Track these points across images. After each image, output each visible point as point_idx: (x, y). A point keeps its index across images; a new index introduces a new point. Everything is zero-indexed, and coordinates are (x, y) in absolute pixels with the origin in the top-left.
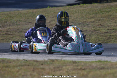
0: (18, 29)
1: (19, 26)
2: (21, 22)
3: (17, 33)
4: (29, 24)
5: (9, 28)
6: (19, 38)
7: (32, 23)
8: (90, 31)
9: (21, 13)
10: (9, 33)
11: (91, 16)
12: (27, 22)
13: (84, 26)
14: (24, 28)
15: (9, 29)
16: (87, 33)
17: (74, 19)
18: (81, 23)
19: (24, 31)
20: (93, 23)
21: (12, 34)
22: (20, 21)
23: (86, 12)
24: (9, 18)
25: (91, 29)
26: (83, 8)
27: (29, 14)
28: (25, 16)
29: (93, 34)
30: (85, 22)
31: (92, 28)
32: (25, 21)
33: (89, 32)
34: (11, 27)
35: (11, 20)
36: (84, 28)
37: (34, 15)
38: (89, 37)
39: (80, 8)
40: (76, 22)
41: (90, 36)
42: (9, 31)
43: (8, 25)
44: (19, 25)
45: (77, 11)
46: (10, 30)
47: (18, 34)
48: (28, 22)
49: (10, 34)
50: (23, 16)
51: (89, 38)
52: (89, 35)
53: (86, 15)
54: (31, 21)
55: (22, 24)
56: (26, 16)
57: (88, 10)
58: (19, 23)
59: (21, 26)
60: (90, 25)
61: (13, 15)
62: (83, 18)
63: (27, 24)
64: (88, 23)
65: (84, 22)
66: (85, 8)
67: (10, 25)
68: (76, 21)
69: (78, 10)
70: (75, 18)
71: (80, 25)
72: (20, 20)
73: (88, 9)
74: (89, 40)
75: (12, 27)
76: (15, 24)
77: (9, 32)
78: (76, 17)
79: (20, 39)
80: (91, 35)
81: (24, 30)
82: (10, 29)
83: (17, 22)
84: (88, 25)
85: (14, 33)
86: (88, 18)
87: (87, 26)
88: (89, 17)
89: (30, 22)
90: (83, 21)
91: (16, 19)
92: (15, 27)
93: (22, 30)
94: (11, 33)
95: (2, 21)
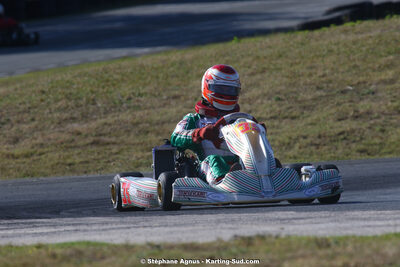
0: (136, 124)
1: (139, 114)
2: (142, 99)
3: (132, 138)
4: (173, 102)
5: (103, 121)
6: (140, 154)
7: (183, 98)
8: (384, 114)
9: (142, 66)
10: (107, 139)
12: (165, 97)
13: (361, 100)
14: (156, 118)
15: (106, 124)
16: (372, 122)
17: (324, 76)
18: (351, 88)
19: (156, 127)
20: (389, 86)
21: (114, 143)
22: (140, 95)
23: (364, 49)
24: (103, 87)
25: (384, 107)
27: (172, 69)
28: (157, 77)
29: (391, 125)
30: (364, 82)
31: (389, 104)
32: (157, 93)
33: (379, 117)
34: (110, 119)
35: (111, 92)
36: (362, 104)
37: (188, 72)
38: (380, 135)
39: (343, 36)
40: (331, 85)
41: (382, 131)
42: (104, 132)
43: (102, 110)
44: (138, 108)
45: (335, 48)
46: (107, 129)
47: (137, 141)
48: (168, 98)
49: (108, 144)
50: (149, 78)
51: (382, 138)
52: (378, 129)
53: (364, 60)
54: (177, 93)
55: (149, 105)
57: (370, 41)
58: (138, 101)
59: (146, 111)
60: (379, 95)
61: (116, 76)
62: (354, 72)
63: (164, 105)
64: (372, 88)
65: (359, 83)
66: (360, 37)
67: (106, 112)
68: (330, 82)
69: (338, 43)
70: (327, 72)
71: (347, 96)
72: (142, 91)
74: (380, 144)
75: (116, 119)
76: (124, 105)
77: (105, 135)
79: (142, 157)
81: (157, 124)
82: (110, 125)
83: (130, 99)
84: (373, 93)
85: (124, 137)
86: (374, 70)
87: (371, 96)
88: (377, 66)
89: (176, 97)
90: (356, 82)
91: (126, 90)
92: (126, 116)
93: (148, 125)
94: (113, 139)
95: (80, 98)
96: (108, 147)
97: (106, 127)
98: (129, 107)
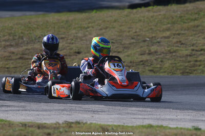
5: (25, 47)
7: (66, 39)
8: (163, 53)
9: (47, 22)
10: (26, 56)
11: (164, 27)
13: (153, 45)
15: (27, 49)
16: (157, 57)
17: (136, 32)
18: (148, 39)
20: (166, 40)
23: (156, 20)
25: (163, 50)
26: (151, 14)
27: (62, 24)
28: (54, 28)
29: (166, 58)
30: (155, 37)
31: (166, 48)
33: (160, 54)
34: (29, 47)
35: (31, 34)
36: (153, 47)
37: (70, 26)
38: (161, 63)
39: (147, 13)
40: (139, 37)
41: (162, 61)
43: (26, 43)
45: (142, 19)
46: (27, 52)
49: (27, 59)
50: (50, 28)
51: (161, 65)
52: (160, 60)
53: (156, 26)
54: (63, 36)
56: (56, 27)
57: (160, 17)
60: (162, 43)
61: (34, 26)
62: (150, 31)
64: (159, 40)
65: (152, 37)
66: (155, 14)
67: (28, 43)
68: (138, 35)
69: (144, 17)
70: (138, 30)
71: (146, 43)
73: (160, 15)
74: (160, 68)
75: (32, 47)
76: (37, 40)
77: (26, 54)
78: (140, 29)
80: (164, 60)
82: (29, 50)
83: (40, 37)
84: (159, 42)
86: (160, 31)
87: (158, 44)
88: (162, 29)
90: (150, 36)
91: (38, 33)
92: (37, 46)
94: (30, 57)
95: (16, 36)
96: (27, 61)
97: (27, 51)
98: (39, 42)
